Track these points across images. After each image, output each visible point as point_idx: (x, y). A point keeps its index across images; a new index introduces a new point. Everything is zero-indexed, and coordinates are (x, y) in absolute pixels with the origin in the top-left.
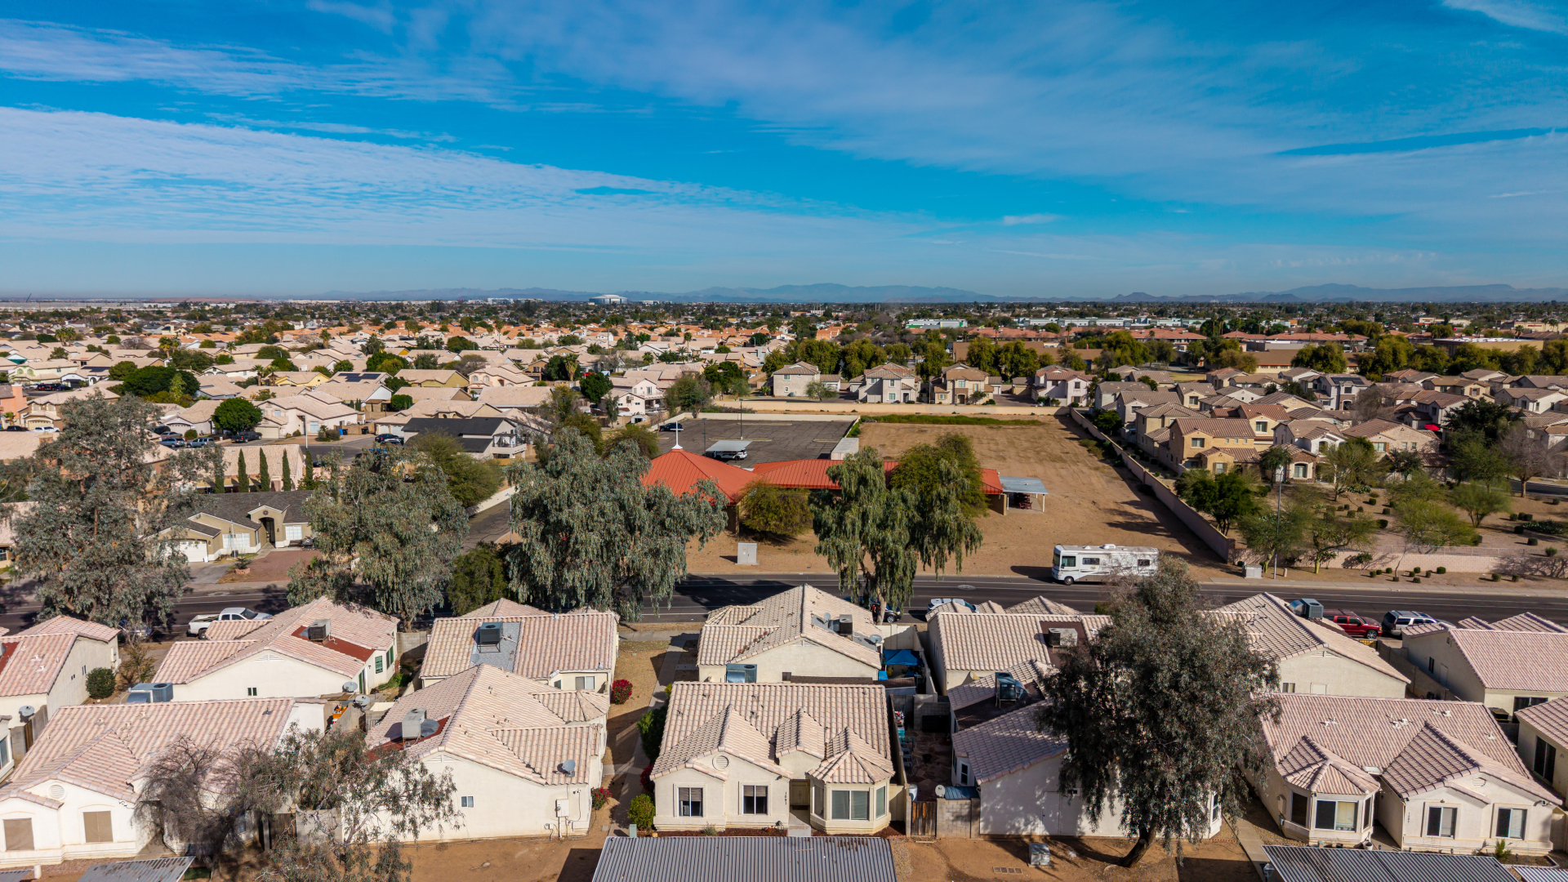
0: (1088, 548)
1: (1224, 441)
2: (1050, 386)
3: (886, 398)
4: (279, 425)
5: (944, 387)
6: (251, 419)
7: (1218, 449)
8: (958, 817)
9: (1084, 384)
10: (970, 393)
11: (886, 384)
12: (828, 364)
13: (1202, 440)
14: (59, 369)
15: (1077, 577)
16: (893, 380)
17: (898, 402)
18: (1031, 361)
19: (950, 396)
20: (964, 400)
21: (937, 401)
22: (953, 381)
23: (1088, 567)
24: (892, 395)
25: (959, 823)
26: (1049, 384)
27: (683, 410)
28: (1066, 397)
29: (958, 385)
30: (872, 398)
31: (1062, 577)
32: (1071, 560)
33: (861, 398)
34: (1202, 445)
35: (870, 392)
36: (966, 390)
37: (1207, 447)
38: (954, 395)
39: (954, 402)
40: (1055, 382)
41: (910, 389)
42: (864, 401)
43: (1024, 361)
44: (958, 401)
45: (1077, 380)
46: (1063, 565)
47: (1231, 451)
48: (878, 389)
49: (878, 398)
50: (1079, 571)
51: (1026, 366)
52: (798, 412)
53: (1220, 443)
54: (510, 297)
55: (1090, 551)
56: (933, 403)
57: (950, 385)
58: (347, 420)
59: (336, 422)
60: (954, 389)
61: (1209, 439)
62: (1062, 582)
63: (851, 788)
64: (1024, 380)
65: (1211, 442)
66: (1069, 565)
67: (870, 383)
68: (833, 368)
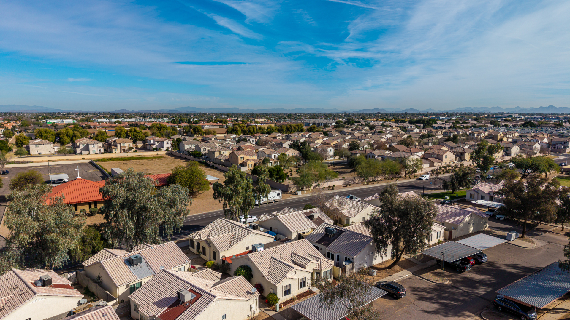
1: (249, 157)
2: (156, 144)
3: (91, 152)
5: (116, 146)
7: (249, 160)
9: (170, 142)
10: (127, 148)
11: (90, 146)
13: (243, 158)
16: (94, 144)
17: (96, 154)
18: (141, 135)
19: (119, 150)
20: (124, 151)
21: (114, 152)
22: (120, 144)
24: (94, 151)
26: (156, 143)
28: (163, 147)
29: (122, 145)
30: (84, 152)
34: (243, 159)
35: (83, 150)
37: (245, 159)
38: (121, 149)
39: (121, 152)
40: (158, 142)
41: (101, 148)
42: (81, 153)
43: (138, 135)
45: (167, 141)
47: (253, 160)
48: (87, 149)
49: (87, 152)
51: (139, 137)
53: (248, 158)
56: (112, 153)
57: (118, 145)
60: (120, 147)
61: (245, 157)
64: (141, 142)
65: (246, 158)
67: (82, 146)
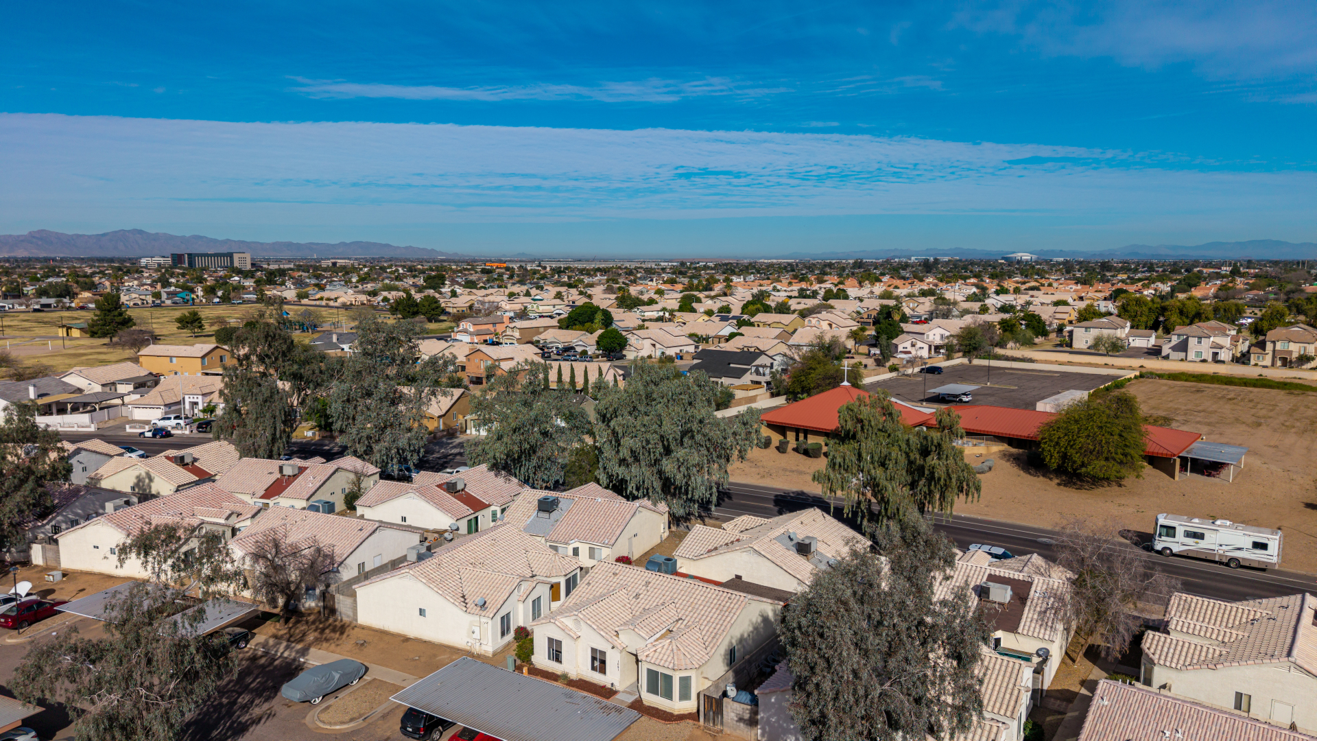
0: (1196, 520)
3: (1191, 356)
4: (638, 350)
5: (1264, 348)
6: (619, 344)
8: (741, 720)
10: (1295, 355)
11: (1193, 342)
12: (1144, 319)
14: (554, 306)
15: (1176, 549)
16: (1200, 338)
17: (1204, 361)
19: (1269, 357)
20: (1286, 363)
21: (1253, 362)
22: (1274, 342)
23: (1191, 541)
24: (1198, 354)
25: (742, 725)
27: (964, 356)
29: (1279, 346)
30: (1174, 355)
31: (1159, 547)
32: (1170, 531)
33: (1164, 354)
35: (1174, 349)
36: (1291, 352)
38: (1274, 357)
39: (1274, 365)
41: (1221, 347)
42: (1167, 357)
44: (1279, 363)
46: (1160, 535)
48: (1183, 347)
49: (1182, 355)
50: (1179, 544)
52: (1080, 364)
54: (930, 256)
55: (1196, 524)
56: (1249, 364)
57: (1269, 346)
58: (685, 349)
59: (677, 350)
60: (1274, 351)
62: (1158, 552)
63: (660, 670)
66: (1167, 535)
67: (1175, 340)
68: (1150, 323)
